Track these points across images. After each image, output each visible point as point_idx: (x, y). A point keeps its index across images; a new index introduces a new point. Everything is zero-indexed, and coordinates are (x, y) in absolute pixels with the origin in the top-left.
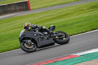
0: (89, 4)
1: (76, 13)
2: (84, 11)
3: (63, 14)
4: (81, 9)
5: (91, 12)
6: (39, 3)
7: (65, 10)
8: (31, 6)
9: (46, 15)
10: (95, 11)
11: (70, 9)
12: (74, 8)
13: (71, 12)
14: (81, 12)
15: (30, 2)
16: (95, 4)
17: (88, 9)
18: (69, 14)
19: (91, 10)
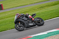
0: (38, 5)
1: (31, 11)
2: (36, 10)
3: (23, 12)
4: (34, 9)
5: (40, 11)
6: (8, 5)
7: (24, 9)
8: (3, 7)
9: (13, 12)
10: (42, 10)
11: (27, 9)
12: (30, 8)
13: (28, 10)
14: (33, 10)
15: (3, 5)
16: (42, 6)
17: (38, 9)
18: (26, 12)
19: (40, 9)
